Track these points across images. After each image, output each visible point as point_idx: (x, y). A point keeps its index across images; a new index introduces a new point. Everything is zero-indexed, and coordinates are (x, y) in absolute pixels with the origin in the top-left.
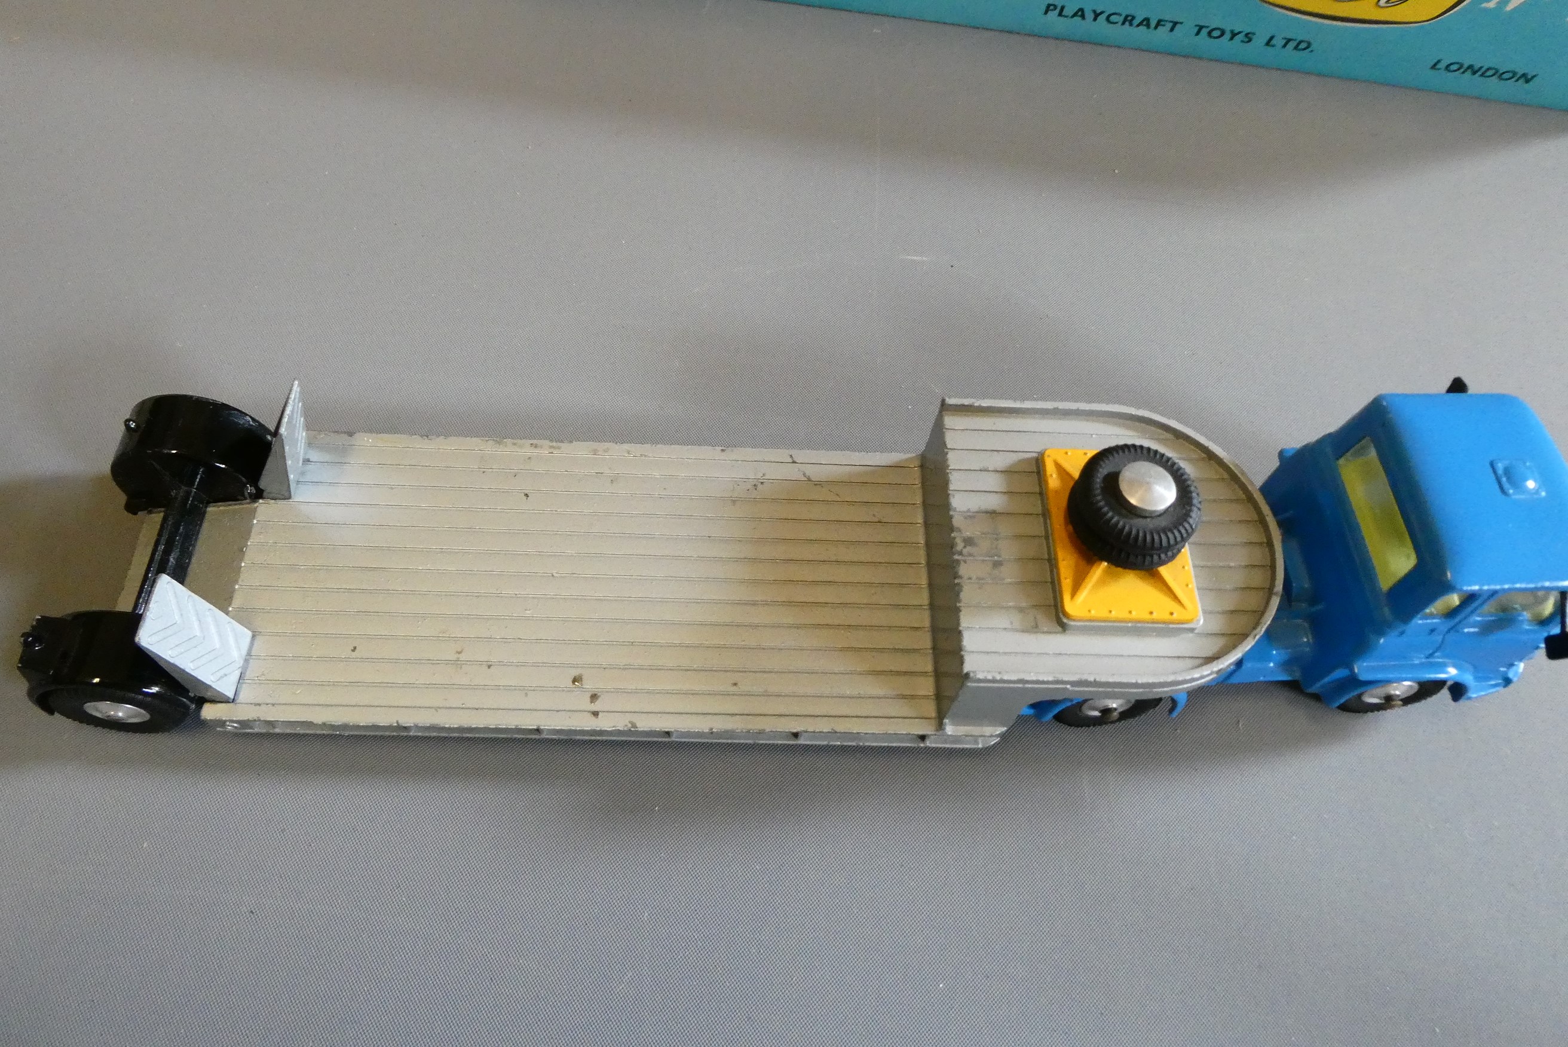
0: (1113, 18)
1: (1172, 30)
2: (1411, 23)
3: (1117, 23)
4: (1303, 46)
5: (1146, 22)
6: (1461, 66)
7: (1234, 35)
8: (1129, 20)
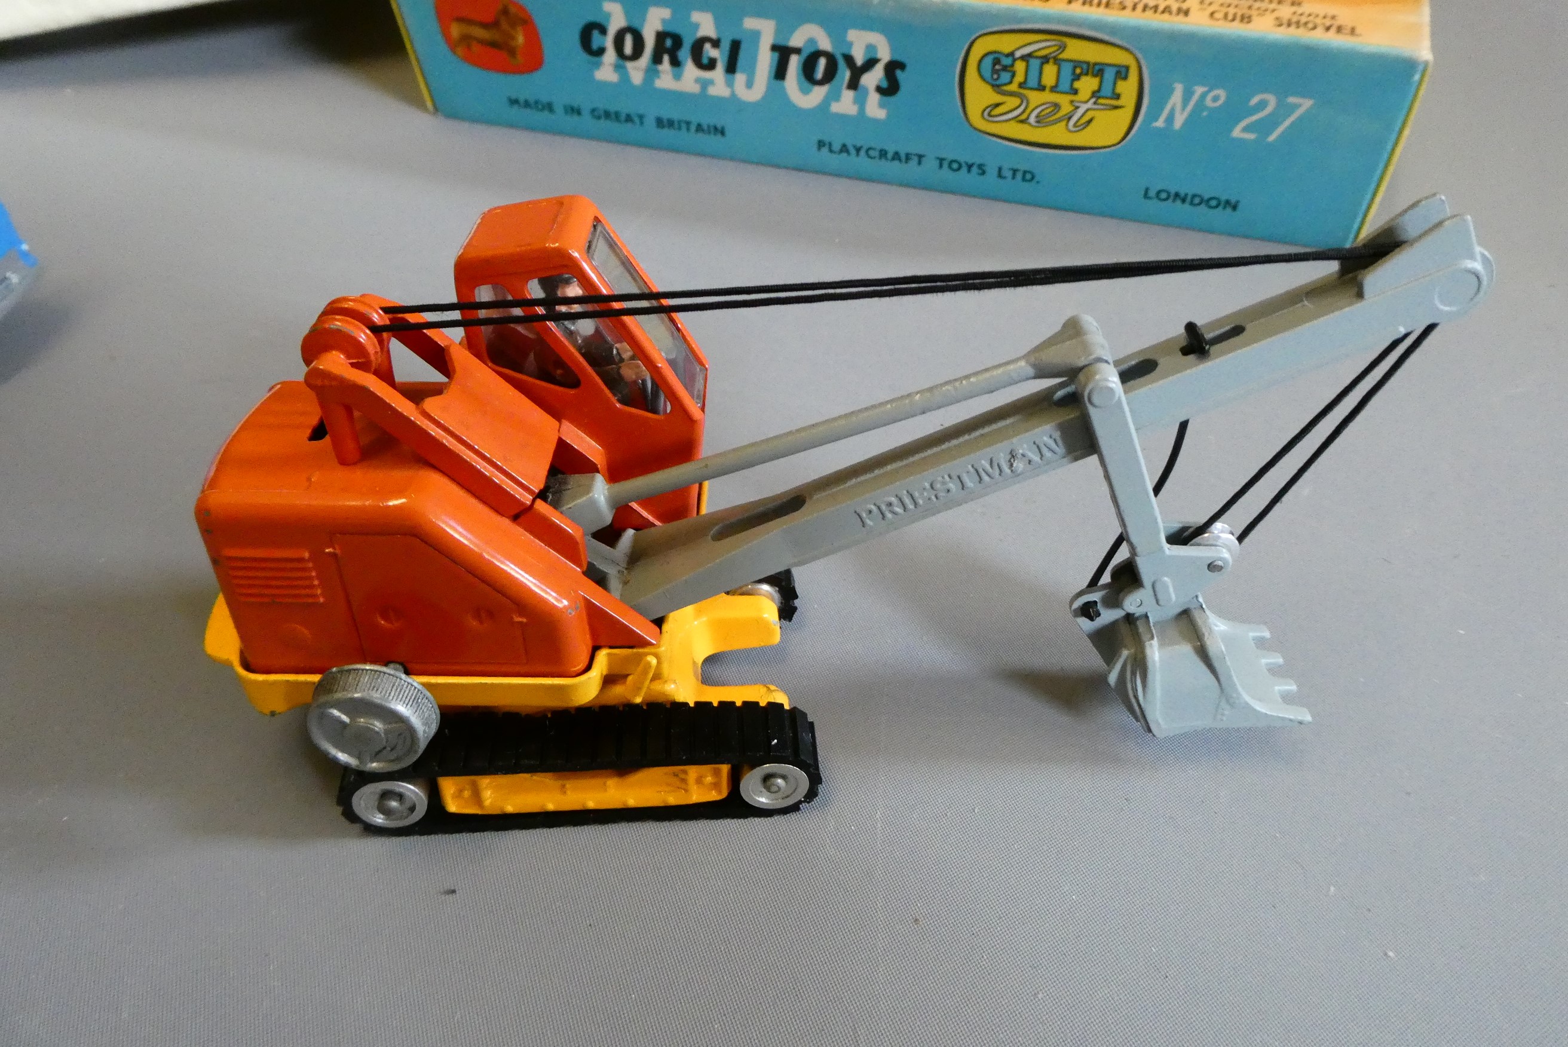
0: (872, 153)
1: (920, 163)
2: (1105, 147)
3: (874, 158)
4: (1029, 176)
5: (896, 156)
6: (1169, 193)
7: (970, 167)
8: (883, 154)
